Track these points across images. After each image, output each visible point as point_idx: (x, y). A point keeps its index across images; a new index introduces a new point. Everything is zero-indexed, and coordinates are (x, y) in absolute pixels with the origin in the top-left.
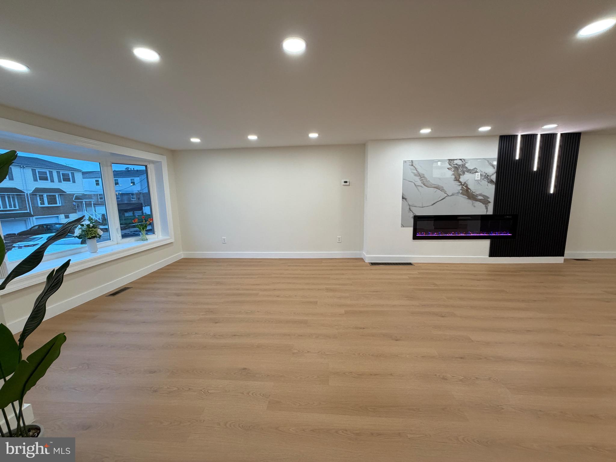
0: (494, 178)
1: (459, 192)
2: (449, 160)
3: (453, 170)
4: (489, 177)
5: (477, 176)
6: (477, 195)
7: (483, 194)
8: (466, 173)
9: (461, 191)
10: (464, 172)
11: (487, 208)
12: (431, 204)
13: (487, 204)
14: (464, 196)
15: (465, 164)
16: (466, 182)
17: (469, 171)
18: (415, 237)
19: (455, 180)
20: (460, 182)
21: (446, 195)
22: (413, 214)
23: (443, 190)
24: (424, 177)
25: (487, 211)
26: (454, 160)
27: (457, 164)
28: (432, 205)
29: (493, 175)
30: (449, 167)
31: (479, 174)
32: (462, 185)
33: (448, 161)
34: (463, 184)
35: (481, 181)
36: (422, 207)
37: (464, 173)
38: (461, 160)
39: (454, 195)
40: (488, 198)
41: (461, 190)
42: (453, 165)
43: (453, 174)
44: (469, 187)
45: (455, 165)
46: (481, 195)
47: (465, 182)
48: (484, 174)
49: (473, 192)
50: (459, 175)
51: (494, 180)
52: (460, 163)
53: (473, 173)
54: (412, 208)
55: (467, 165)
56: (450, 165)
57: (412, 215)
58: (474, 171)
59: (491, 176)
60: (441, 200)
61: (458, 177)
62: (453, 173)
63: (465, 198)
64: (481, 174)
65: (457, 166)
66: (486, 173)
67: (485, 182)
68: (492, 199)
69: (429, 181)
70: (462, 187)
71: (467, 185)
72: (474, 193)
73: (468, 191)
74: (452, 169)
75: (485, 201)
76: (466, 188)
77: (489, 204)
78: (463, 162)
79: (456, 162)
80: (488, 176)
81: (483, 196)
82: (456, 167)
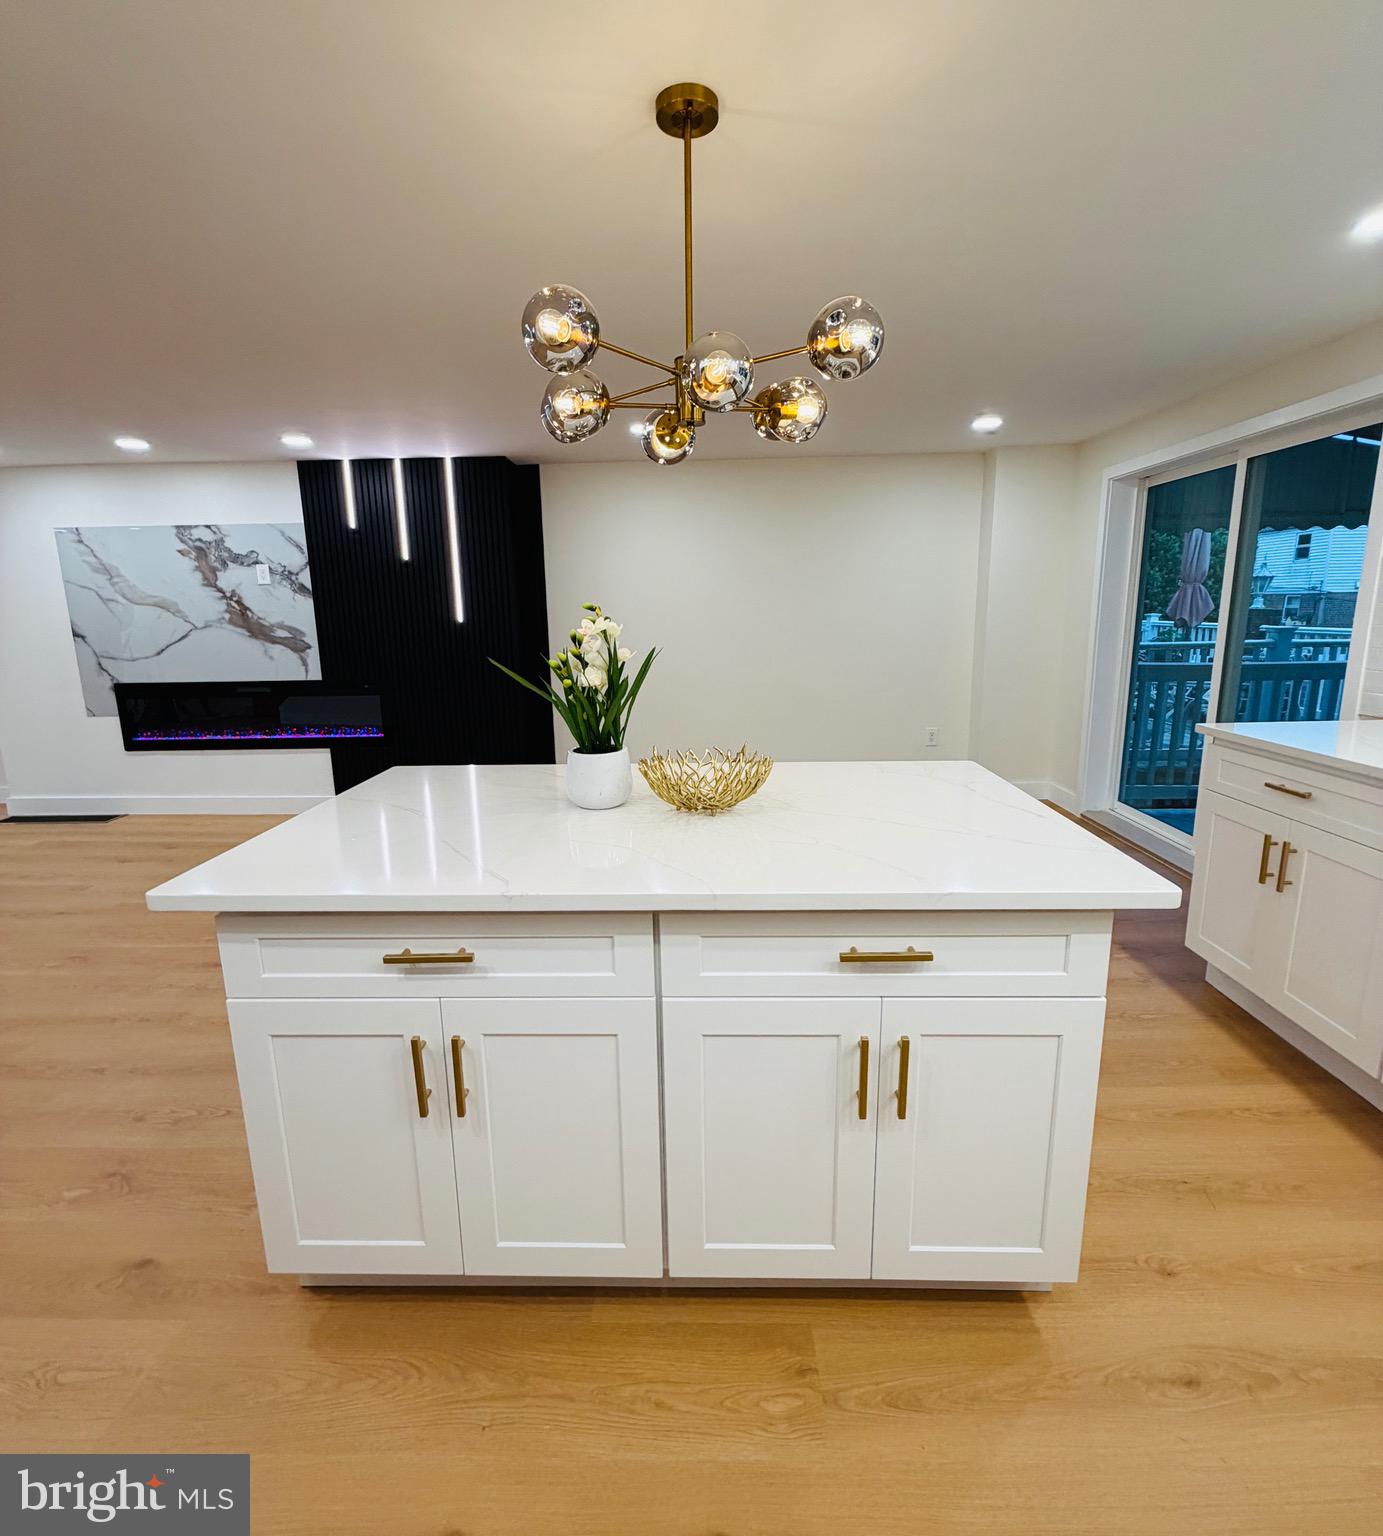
0: (306, 578)
1: (224, 618)
2: (178, 527)
3: (193, 557)
4: (293, 578)
5: (262, 573)
6: (271, 628)
7: (287, 623)
8: (230, 564)
9: (227, 616)
10: (225, 562)
11: (305, 663)
12: (155, 652)
13: (303, 651)
14: (239, 630)
15: (222, 540)
16: (237, 591)
17: (237, 559)
18: (131, 745)
19: (204, 585)
20: (220, 590)
21: (190, 627)
22: (112, 680)
23: (179, 611)
24: (119, 576)
25: (307, 671)
26: (190, 527)
27: (200, 540)
28: (159, 654)
29: (302, 570)
30: (182, 547)
31: (265, 567)
32: (225, 597)
33: (175, 531)
34: (228, 595)
35: (274, 587)
36: (133, 660)
37: (224, 564)
38: (208, 527)
39: (210, 626)
40: (302, 634)
41: (226, 611)
42: (190, 542)
43: (198, 568)
44: (247, 603)
45: (198, 544)
46: (281, 626)
47: (233, 591)
48: (281, 570)
49: (259, 618)
50: (214, 571)
51: (308, 584)
52: (208, 536)
53: (249, 565)
54: (105, 663)
55: (228, 543)
56: (182, 541)
57: (110, 684)
58: (249, 560)
59: (297, 574)
60: (180, 640)
61: (210, 575)
62: (196, 563)
63: (244, 634)
64: (270, 568)
65: (203, 546)
66: (285, 567)
67: (285, 591)
68: (312, 638)
69: (134, 586)
70: (229, 605)
71: (239, 597)
72: (261, 621)
73: (248, 616)
74: (190, 553)
75: (296, 644)
76: (238, 608)
77: (308, 651)
78: (214, 533)
79: (196, 534)
80: (290, 573)
81: (290, 629)
82: (199, 549)
